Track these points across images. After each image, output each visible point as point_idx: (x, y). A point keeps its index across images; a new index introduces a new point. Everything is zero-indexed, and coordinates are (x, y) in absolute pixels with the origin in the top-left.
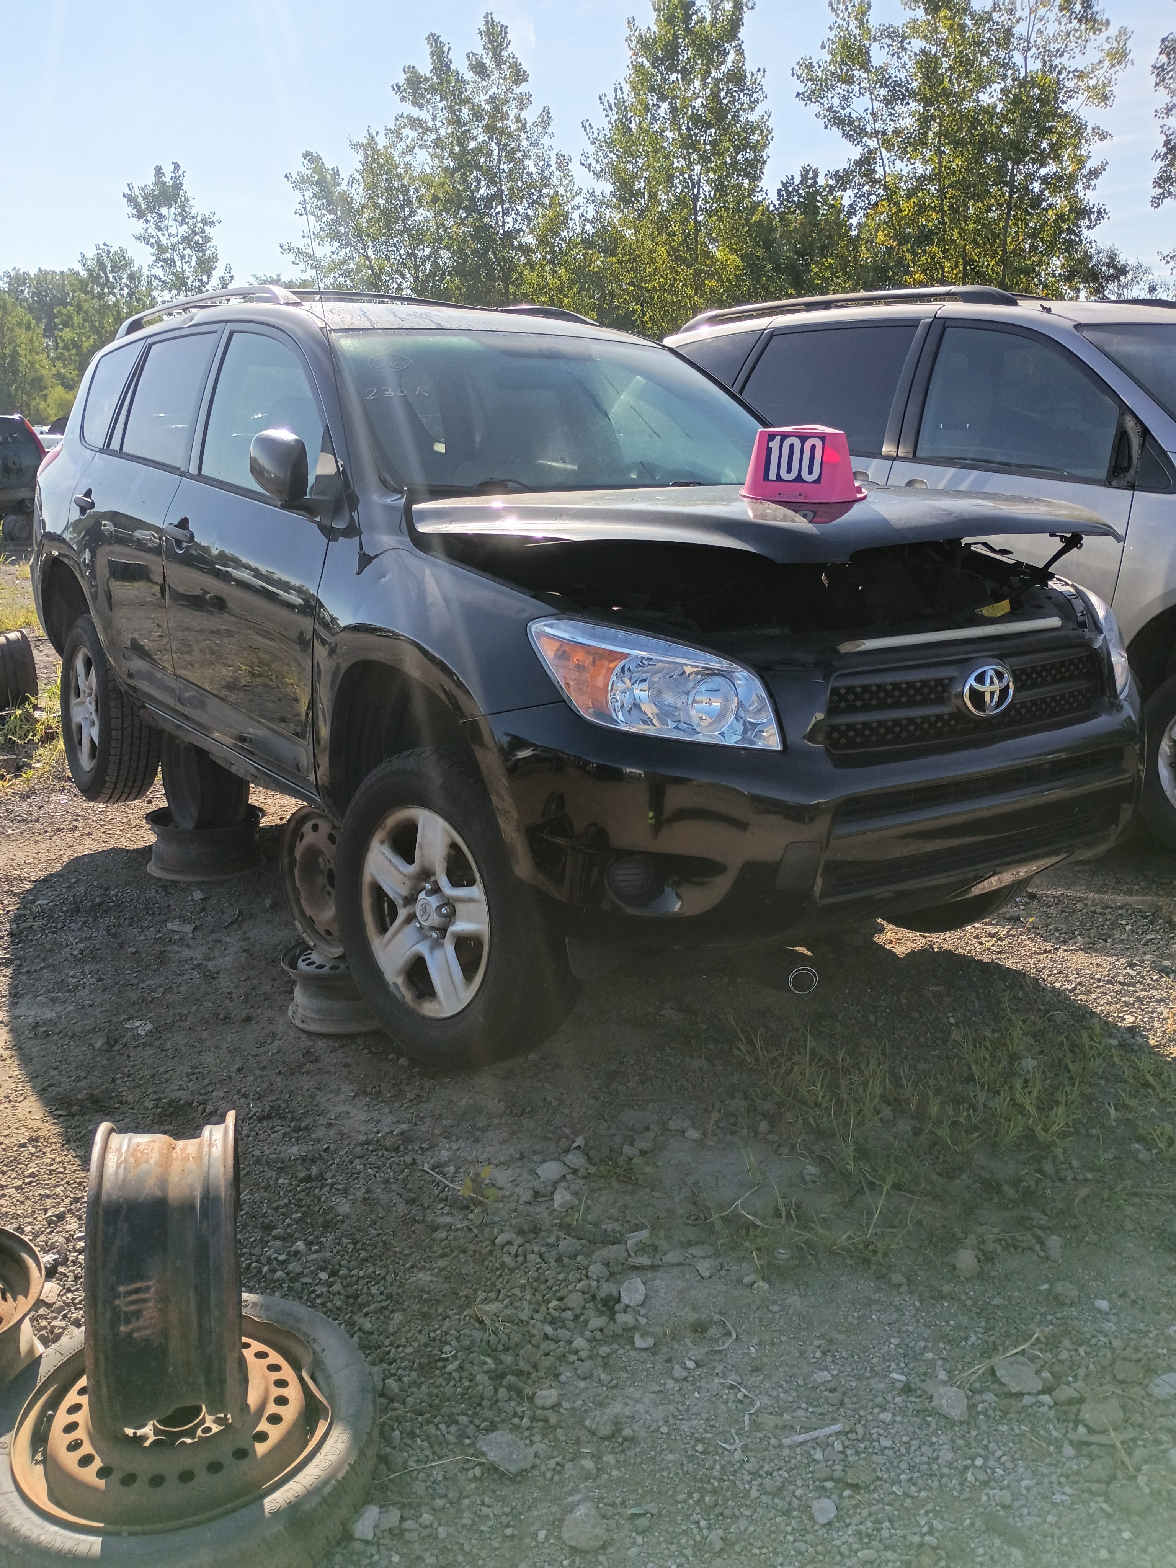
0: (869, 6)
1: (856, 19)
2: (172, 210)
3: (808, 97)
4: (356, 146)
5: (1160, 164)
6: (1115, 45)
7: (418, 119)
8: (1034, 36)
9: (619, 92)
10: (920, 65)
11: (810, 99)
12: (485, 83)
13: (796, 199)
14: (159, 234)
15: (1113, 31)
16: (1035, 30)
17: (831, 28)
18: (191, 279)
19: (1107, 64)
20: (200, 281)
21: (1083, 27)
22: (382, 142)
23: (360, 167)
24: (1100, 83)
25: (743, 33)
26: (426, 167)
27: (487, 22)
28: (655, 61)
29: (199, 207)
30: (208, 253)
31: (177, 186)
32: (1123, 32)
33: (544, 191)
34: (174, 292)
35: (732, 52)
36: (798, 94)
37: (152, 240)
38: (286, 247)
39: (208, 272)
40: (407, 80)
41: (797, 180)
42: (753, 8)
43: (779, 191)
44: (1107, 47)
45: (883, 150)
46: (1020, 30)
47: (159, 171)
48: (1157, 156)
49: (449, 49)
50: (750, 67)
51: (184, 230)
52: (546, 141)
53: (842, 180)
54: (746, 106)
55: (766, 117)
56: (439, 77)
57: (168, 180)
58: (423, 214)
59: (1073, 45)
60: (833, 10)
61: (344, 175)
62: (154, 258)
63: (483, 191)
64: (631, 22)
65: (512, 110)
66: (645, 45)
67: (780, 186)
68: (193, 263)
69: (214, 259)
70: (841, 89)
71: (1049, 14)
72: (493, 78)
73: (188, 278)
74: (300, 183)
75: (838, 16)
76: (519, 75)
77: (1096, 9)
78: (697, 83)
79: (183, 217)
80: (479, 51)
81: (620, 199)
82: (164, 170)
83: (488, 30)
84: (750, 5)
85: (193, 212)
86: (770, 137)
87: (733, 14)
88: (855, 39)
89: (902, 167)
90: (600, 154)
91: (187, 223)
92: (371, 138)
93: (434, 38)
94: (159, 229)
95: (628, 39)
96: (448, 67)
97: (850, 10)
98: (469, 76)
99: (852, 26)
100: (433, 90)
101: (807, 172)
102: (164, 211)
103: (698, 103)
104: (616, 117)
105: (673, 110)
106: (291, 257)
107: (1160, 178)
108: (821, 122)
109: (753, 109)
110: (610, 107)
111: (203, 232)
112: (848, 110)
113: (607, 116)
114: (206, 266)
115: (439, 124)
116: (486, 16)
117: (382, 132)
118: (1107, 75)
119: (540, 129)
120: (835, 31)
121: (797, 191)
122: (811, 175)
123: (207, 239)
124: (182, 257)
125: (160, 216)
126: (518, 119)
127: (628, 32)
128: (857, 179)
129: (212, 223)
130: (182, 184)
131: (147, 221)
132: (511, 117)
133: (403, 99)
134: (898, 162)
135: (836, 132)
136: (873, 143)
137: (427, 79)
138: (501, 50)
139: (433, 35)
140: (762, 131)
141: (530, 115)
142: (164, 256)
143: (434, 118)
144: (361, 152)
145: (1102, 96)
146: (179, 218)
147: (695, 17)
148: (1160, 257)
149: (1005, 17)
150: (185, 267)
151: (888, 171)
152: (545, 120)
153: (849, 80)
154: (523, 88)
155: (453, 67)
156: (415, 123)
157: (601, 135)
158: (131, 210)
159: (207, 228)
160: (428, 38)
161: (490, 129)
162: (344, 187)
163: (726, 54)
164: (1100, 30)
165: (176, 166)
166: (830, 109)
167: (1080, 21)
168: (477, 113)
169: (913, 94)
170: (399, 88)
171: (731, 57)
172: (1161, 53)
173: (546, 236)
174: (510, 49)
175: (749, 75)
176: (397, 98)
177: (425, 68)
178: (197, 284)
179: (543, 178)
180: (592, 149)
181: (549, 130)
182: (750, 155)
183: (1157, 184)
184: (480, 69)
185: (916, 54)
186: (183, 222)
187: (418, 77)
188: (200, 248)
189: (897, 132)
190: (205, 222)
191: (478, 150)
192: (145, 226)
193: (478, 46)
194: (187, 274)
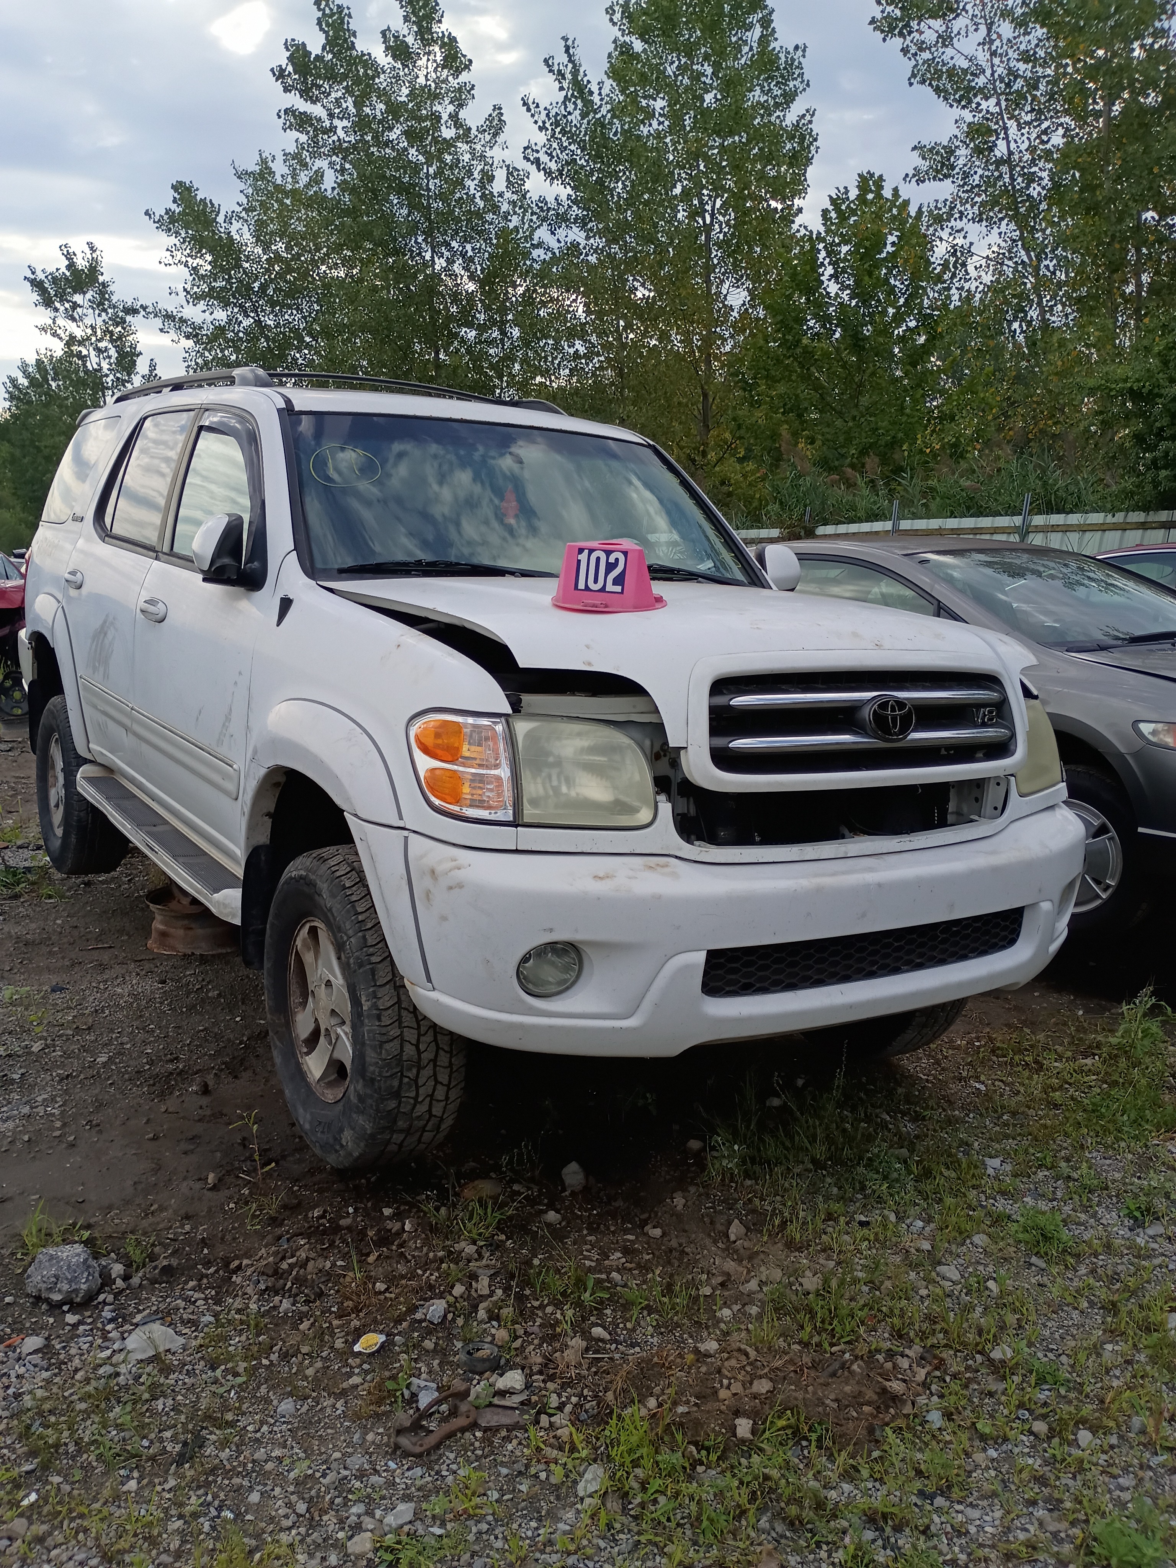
22: (280, 169)
90: (555, 145)
98: (383, 59)
102: (78, 298)
117: (280, 158)
133: (286, 90)
158: (35, 297)
159: (129, 318)
176: (279, 86)
180: (541, 138)
181: (501, 139)
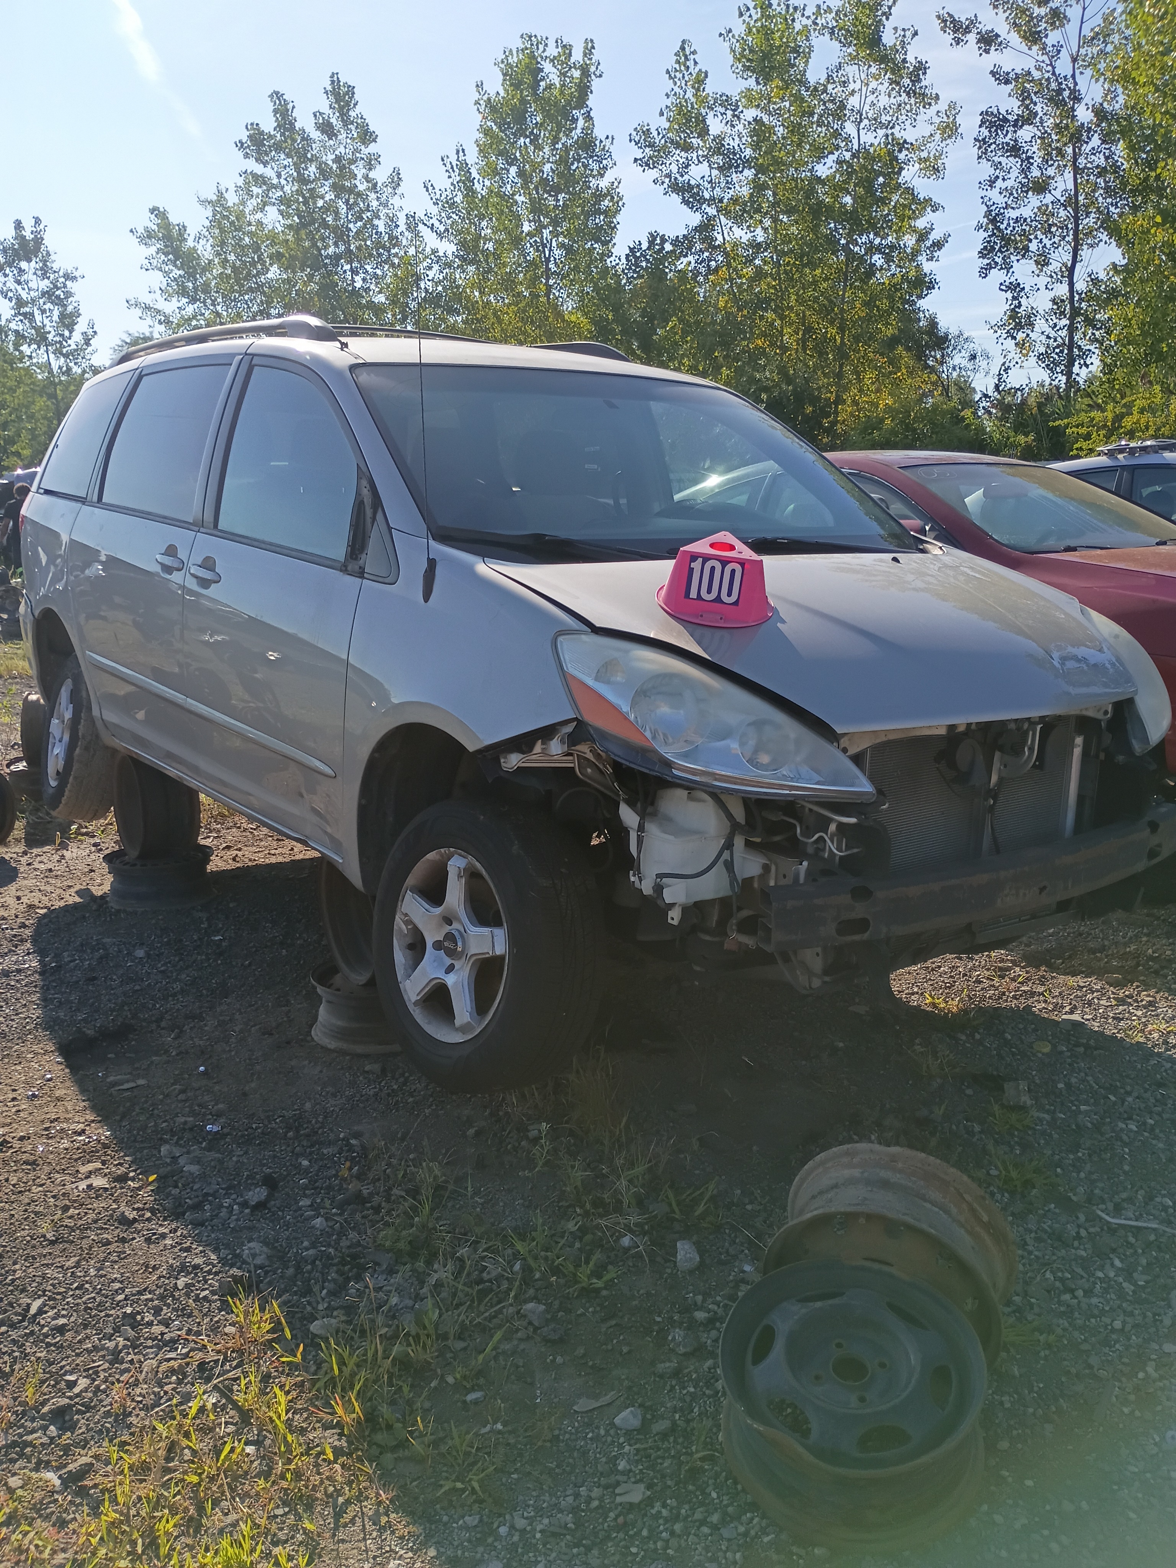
0: (706, 76)
1: (693, 87)
2: (33, 264)
3: (646, 164)
4: (204, 202)
5: (983, 234)
6: (945, 119)
7: (261, 176)
8: (867, 107)
9: (461, 154)
10: (754, 133)
11: (648, 165)
12: (331, 142)
13: (644, 264)
14: (19, 288)
15: (942, 106)
16: (869, 101)
17: (667, 95)
18: (53, 333)
19: (938, 137)
20: (62, 335)
21: (913, 100)
23: (207, 223)
24: (931, 155)
25: (592, 101)
26: (277, 225)
27: (333, 82)
28: (502, 125)
29: (60, 262)
30: (70, 309)
31: (38, 241)
32: (952, 106)
33: (393, 251)
34: (34, 346)
35: (581, 118)
36: (636, 160)
37: (10, 294)
38: (133, 302)
39: (71, 327)
40: (249, 137)
41: (645, 246)
42: (600, 76)
43: (627, 256)
44: (937, 120)
45: (722, 217)
46: (854, 102)
47: (18, 225)
48: (979, 227)
49: (294, 107)
50: (599, 132)
51: (45, 284)
52: (396, 201)
53: (683, 244)
54: (595, 172)
55: (616, 184)
56: (283, 134)
57: (28, 234)
58: (274, 272)
59: (904, 117)
60: (670, 77)
61: (192, 231)
62: (13, 312)
63: (331, 250)
64: (479, 86)
65: (359, 170)
66: (492, 108)
67: (628, 252)
68: (56, 318)
69: (77, 314)
70: (679, 156)
71: (880, 87)
72: (340, 137)
73: (49, 332)
74: (147, 237)
75: (675, 84)
76: (367, 136)
77: (923, 83)
78: (547, 149)
79: (44, 271)
80: (326, 110)
81: (463, 259)
82: (24, 224)
83: (334, 89)
84: (598, 73)
85: (55, 266)
86: (620, 204)
87: (581, 82)
88: (693, 108)
89: (741, 234)
91: (48, 278)
92: (220, 195)
93: (277, 96)
94: (19, 283)
95: (477, 103)
96: (292, 125)
97: (687, 78)
99: (689, 94)
100: (278, 148)
101: (654, 238)
103: (547, 167)
104: (458, 178)
105: (521, 174)
106: (138, 312)
107: (985, 248)
108: (661, 189)
109: (602, 176)
110: (452, 168)
111: (65, 286)
112: (686, 177)
113: (450, 177)
114: (68, 321)
115: (283, 182)
116: (332, 76)
118: (939, 148)
119: (390, 190)
120: (672, 99)
121: (645, 256)
122: (658, 241)
123: (68, 295)
124: (43, 312)
125: (21, 271)
126: (367, 178)
127: (476, 96)
128: (698, 246)
129: (74, 279)
130: (42, 239)
131: (6, 275)
132: (359, 177)
134: (735, 229)
135: (676, 199)
136: (712, 211)
137: (270, 137)
138: (348, 110)
139: (277, 93)
140: (613, 198)
141: (380, 175)
142: (22, 310)
143: (279, 176)
144: (210, 209)
145: (933, 168)
146: (39, 273)
147: (542, 84)
148: (988, 326)
149: (839, 89)
150: (46, 321)
151: (727, 238)
152: (396, 180)
153: (687, 148)
154: (372, 148)
155: (298, 125)
156: (260, 180)
157: (444, 196)
160: (271, 96)
161: (338, 189)
162: (190, 243)
163: (575, 120)
164: (930, 104)
165: (37, 221)
166: (669, 176)
167: (908, 94)
168: (324, 172)
169: (747, 163)
170: (242, 144)
171: (581, 123)
172: (980, 126)
173: (396, 295)
174: (358, 110)
175: (597, 143)
177: (268, 125)
178: (58, 339)
179: (391, 237)
182: (600, 219)
183: (982, 254)
184: (326, 128)
185: (749, 123)
186: (45, 276)
187: (262, 133)
188: (60, 302)
189: (735, 200)
190: (67, 276)
191: (326, 209)
192: (3, 279)
193: (324, 105)
194: (48, 329)
